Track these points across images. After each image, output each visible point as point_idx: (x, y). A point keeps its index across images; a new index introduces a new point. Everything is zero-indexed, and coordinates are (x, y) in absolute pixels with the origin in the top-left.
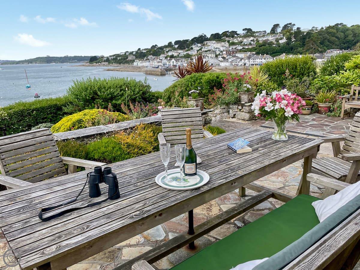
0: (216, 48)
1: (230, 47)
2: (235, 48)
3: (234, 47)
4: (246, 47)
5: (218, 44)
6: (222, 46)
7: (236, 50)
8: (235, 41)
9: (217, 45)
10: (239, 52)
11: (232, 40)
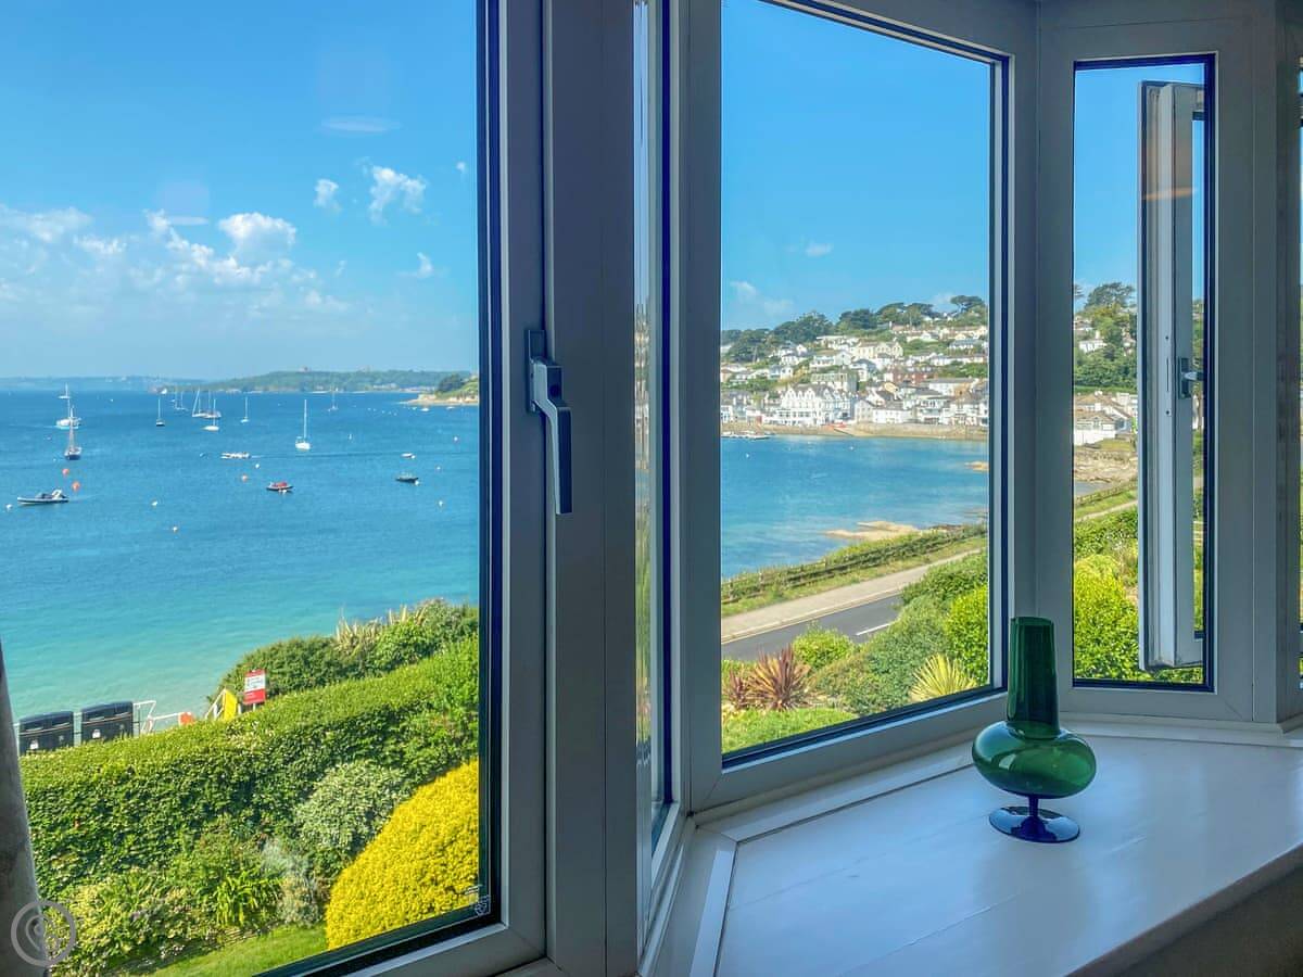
0: (860, 362)
1: (907, 359)
2: (927, 364)
3: (921, 359)
4: (966, 361)
5: (867, 349)
6: (882, 356)
7: (929, 369)
8: (926, 337)
9: (861, 349)
10: (940, 376)
11: (913, 335)
